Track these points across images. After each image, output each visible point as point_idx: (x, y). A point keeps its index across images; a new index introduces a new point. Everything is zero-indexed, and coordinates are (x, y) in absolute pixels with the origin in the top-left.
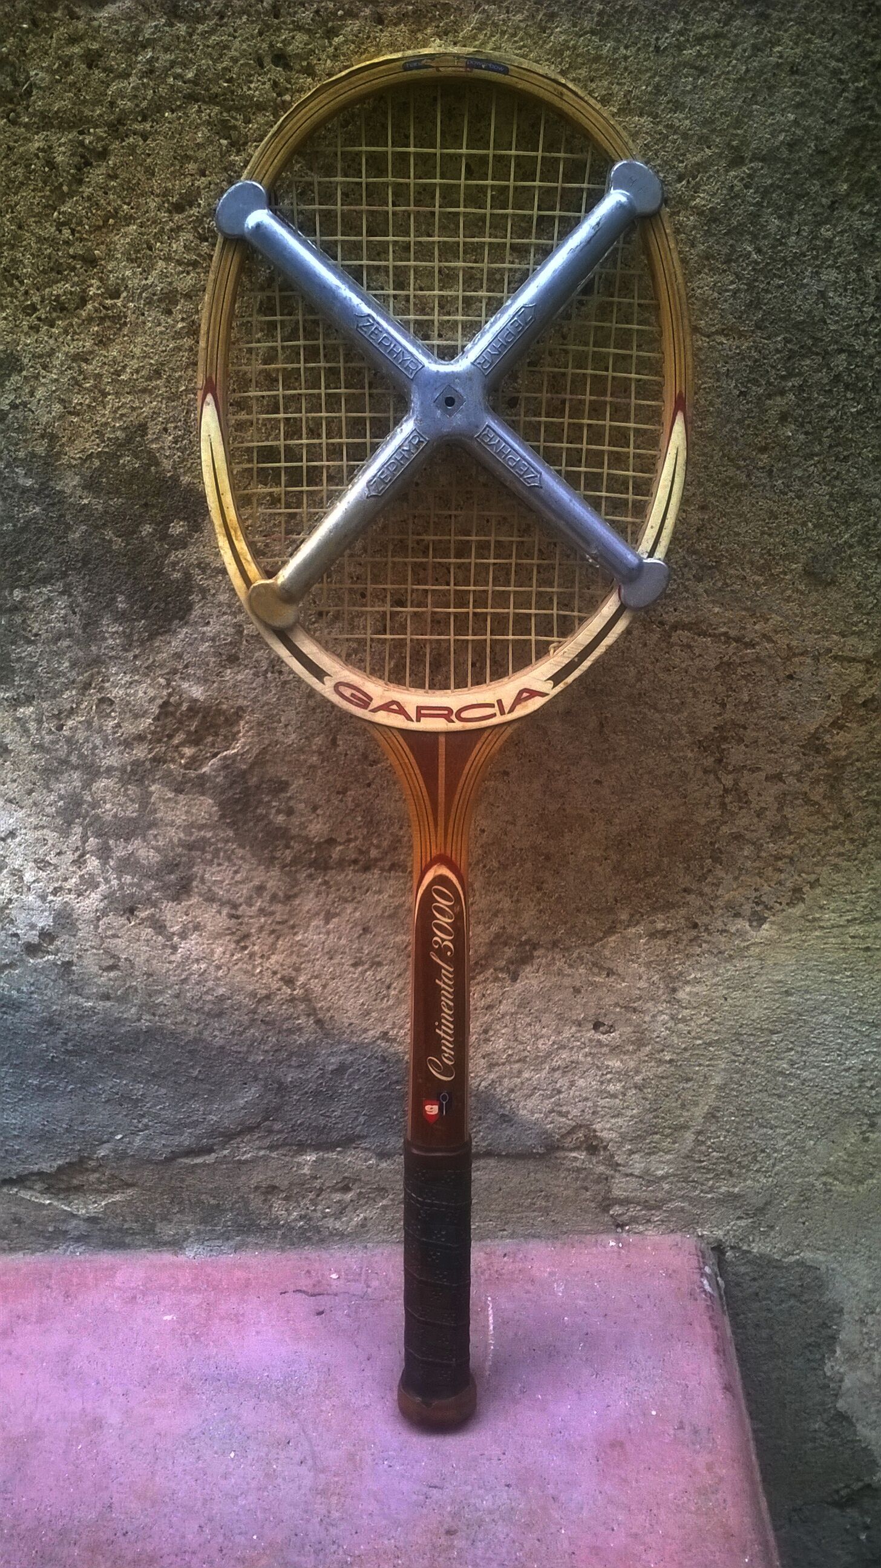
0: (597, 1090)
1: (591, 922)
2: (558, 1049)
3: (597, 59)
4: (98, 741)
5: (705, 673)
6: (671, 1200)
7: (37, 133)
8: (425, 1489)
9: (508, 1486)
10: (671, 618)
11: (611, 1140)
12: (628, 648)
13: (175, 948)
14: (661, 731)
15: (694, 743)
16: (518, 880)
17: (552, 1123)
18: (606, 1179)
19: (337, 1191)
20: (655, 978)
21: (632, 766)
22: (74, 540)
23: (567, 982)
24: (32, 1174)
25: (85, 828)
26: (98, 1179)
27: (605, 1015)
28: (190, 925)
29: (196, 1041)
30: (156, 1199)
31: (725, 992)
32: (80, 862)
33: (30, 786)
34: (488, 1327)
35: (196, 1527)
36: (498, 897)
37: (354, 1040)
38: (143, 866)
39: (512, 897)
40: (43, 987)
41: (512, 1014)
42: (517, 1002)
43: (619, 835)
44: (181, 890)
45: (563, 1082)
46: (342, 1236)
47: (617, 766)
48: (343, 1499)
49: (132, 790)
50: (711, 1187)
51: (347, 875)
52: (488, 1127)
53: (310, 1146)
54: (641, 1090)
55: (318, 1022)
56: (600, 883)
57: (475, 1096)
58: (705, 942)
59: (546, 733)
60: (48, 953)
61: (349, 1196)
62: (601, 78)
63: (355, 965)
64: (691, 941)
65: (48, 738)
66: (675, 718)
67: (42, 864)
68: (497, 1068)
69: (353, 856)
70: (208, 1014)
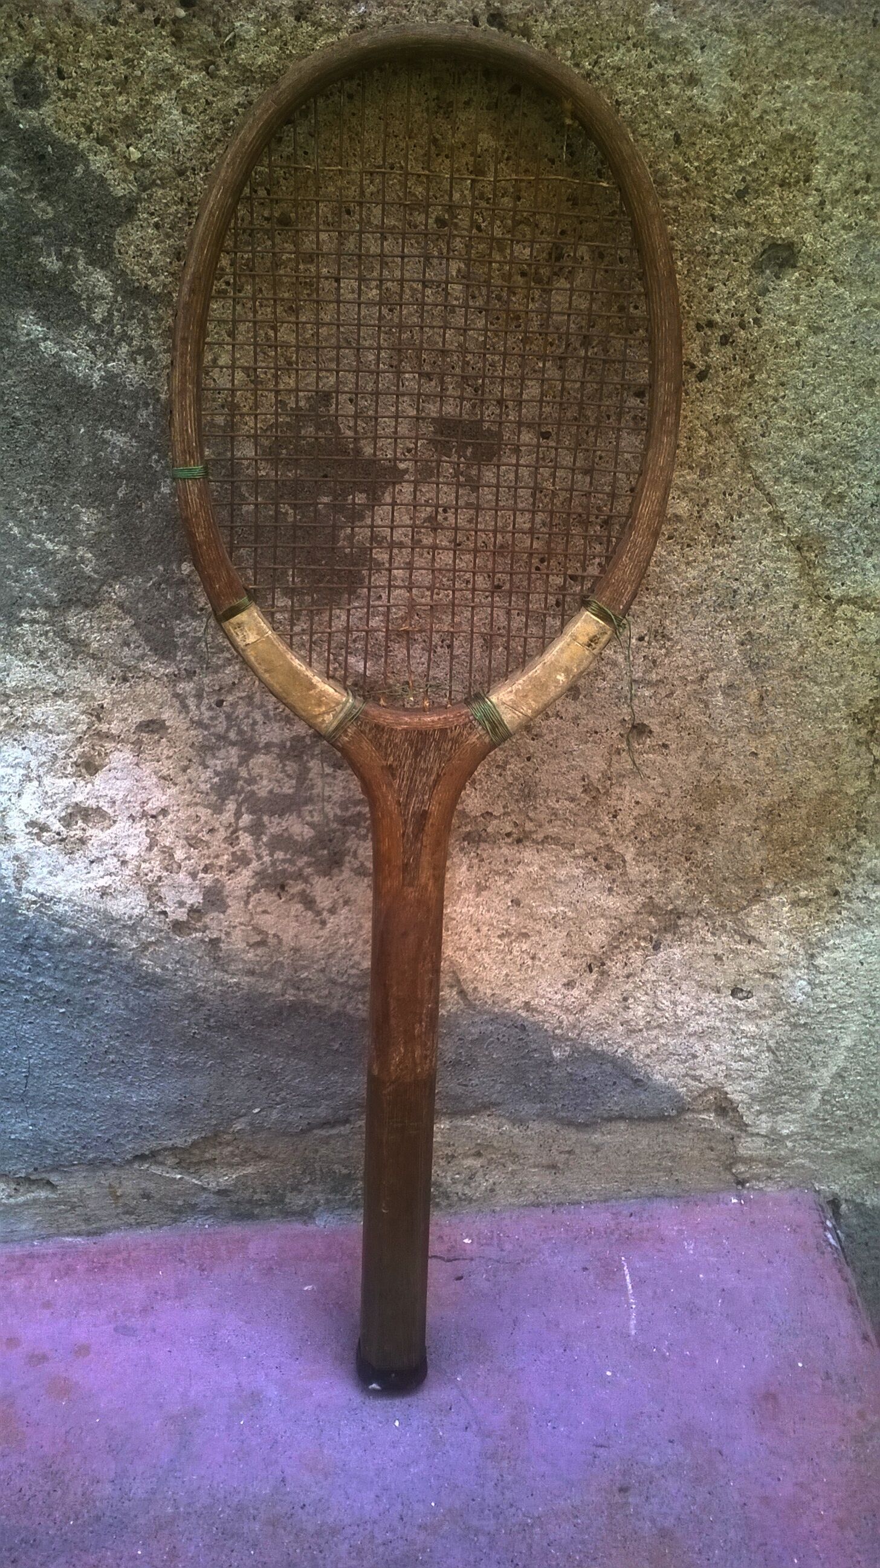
0: (731, 1054)
1: (735, 891)
2: (695, 1015)
3: (814, 30)
4: (259, 717)
5: (866, 646)
6: (793, 1158)
7: (236, 88)
8: (593, 1449)
9: (671, 1442)
10: (836, 593)
11: (742, 1101)
12: (793, 623)
13: (323, 923)
14: (819, 704)
15: (850, 715)
16: (669, 851)
17: (684, 1086)
18: (732, 1139)
19: (466, 1156)
20: (795, 946)
21: (787, 738)
22: (247, 512)
23: (709, 950)
24: (165, 1149)
25: (240, 805)
26: (232, 1152)
27: (744, 981)
28: (341, 901)
29: (338, 1014)
30: (288, 1170)
31: (861, 957)
32: (232, 840)
33: (186, 763)
34: (626, 1287)
35: (372, 1496)
36: (649, 866)
37: (496, 1010)
38: (296, 842)
39: (660, 867)
40: (189, 964)
41: (654, 981)
42: (659, 970)
43: (770, 805)
44: (332, 864)
45: (698, 1047)
46: (470, 1200)
47: (773, 738)
48: (513, 1463)
49: (291, 767)
50: (832, 1145)
51: (500, 848)
52: (622, 1092)
53: (445, 1114)
54: (773, 1053)
55: (462, 993)
56: (748, 853)
57: (611, 1062)
58: (845, 909)
59: (706, 706)
60: (196, 930)
61: (477, 1163)
62: (817, 50)
63: (499, 937)
64: (831, 908)
65: (207, 714)
66: (833, 691)
67: (192, 842)
68: (634, 1035)
69: (509, 830)
70: (353, 988)
